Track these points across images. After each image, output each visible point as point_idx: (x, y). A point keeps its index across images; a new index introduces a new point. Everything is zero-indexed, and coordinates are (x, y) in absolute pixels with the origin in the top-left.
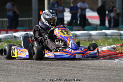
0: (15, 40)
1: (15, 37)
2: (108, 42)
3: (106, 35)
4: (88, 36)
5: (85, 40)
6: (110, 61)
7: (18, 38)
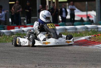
0: (23, 33)
1: (23, 31)
2: (88, 33)
3: (87, 28)
4: (74, 29)
5: (73, 33)
6: (86, 47)
7: (25, 31)
